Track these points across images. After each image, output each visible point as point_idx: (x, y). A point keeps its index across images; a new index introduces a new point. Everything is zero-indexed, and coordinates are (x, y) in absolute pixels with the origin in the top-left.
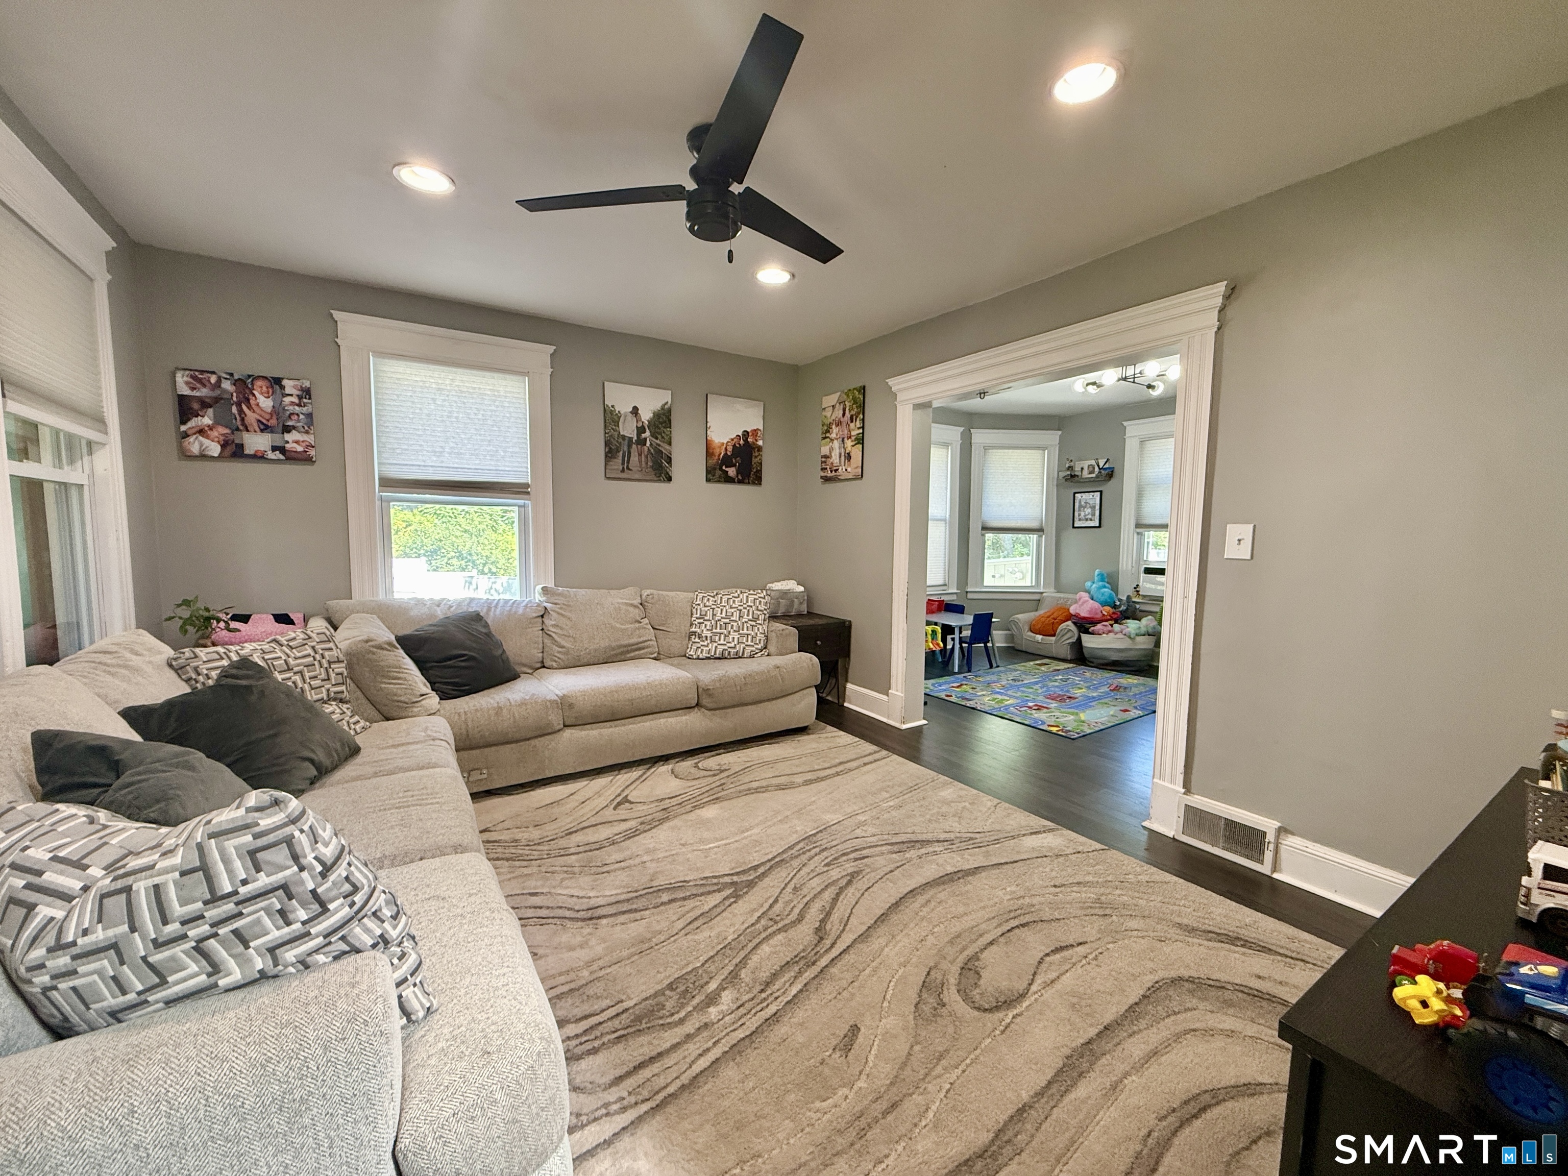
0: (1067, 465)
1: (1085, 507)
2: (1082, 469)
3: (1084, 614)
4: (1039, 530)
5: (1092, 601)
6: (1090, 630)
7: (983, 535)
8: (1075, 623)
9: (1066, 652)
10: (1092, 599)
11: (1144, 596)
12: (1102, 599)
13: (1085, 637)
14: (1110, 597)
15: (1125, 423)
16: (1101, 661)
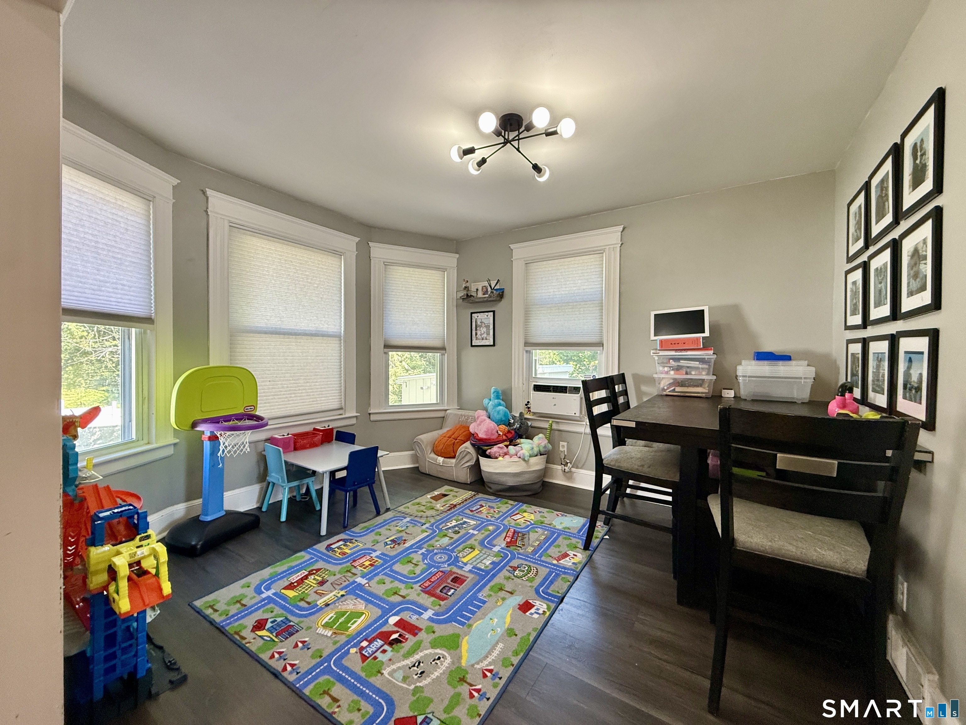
0: (464, 286)
1: (481, 326)
2: (477, 290)
3: (482, 435)
4: (443, 349)
5: (488, 420)
6: (488, 452)
7: (386, 353)
8: (473, 445)
9: (464, 476)
10: (489, 418)
11: (534, 413)
12: (498, 417)
13: (483, 461)
14: (505, 415)
15: (512, 246)
16: (500, 487)
